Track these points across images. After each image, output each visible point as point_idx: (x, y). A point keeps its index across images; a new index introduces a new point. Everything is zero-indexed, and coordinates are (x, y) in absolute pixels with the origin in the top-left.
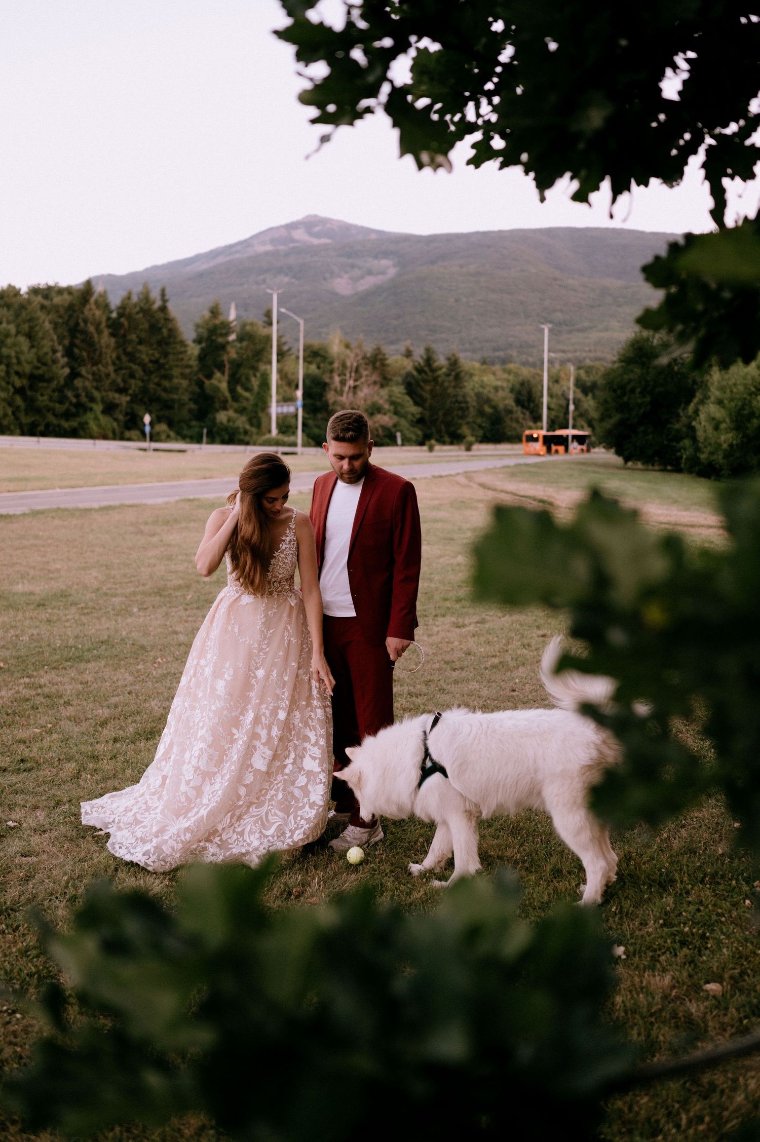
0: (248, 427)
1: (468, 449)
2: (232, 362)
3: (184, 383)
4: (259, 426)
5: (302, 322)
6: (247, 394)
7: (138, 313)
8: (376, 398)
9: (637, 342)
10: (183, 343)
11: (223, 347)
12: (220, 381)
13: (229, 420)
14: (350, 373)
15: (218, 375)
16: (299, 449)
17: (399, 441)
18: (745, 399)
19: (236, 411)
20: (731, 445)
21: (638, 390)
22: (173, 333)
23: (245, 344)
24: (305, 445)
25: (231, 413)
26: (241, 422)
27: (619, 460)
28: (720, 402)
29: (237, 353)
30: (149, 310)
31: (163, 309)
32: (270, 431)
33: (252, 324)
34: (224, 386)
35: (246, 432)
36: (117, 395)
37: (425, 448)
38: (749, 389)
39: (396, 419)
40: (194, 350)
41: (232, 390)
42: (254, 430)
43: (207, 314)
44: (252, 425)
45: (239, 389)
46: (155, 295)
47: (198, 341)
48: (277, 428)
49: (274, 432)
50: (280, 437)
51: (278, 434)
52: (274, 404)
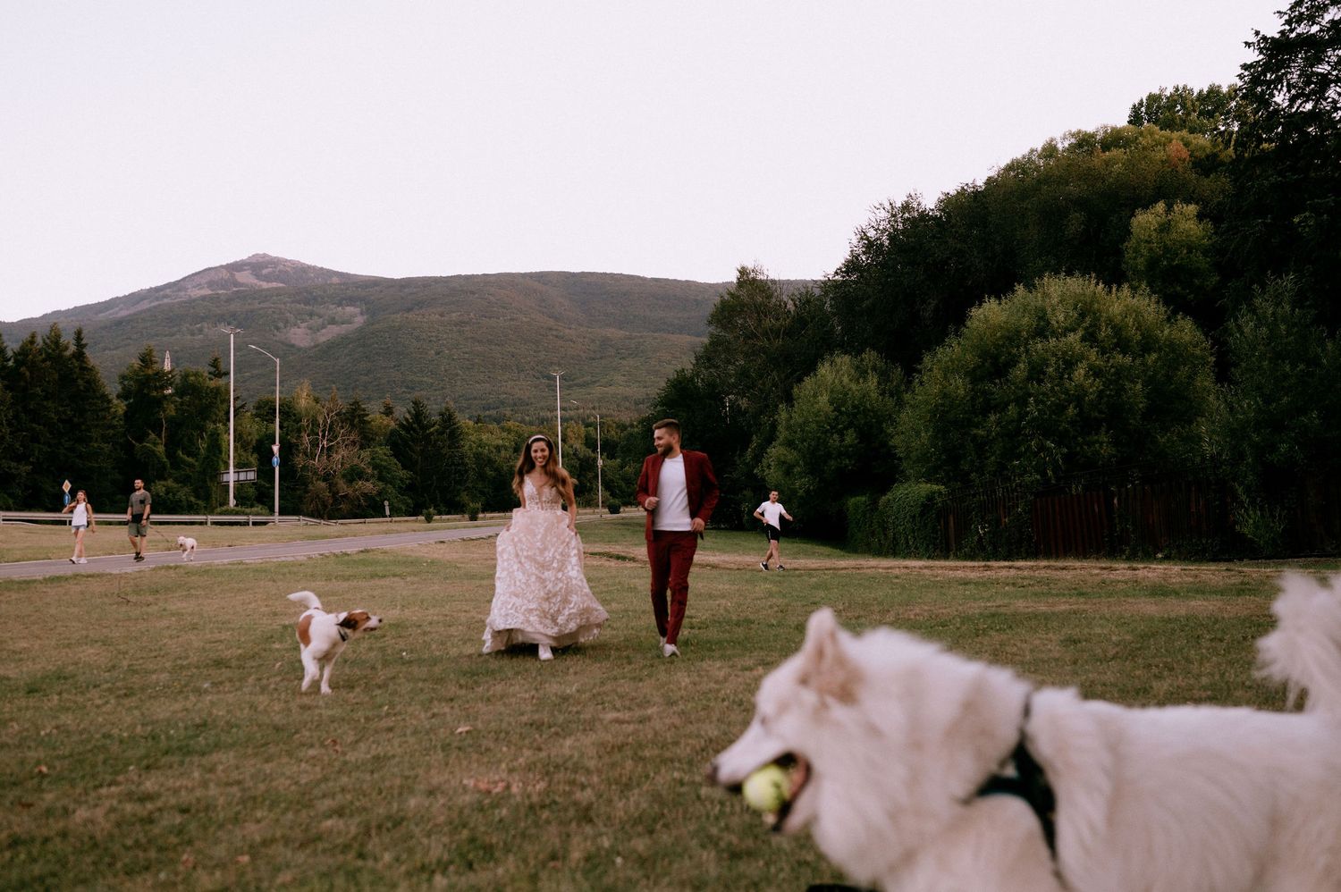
0: (193, 499)
2: (170, 420)
3: (107, 447)
4: (207, 498)
5: (278, 361)
6: (190, 460)
7: (44, 361)
8: (356, 461)
9: (680, 383)
10: (105, 398)
11: (159, 402)
12: (155, 444)
13: (167, 493)
14: (324, 431)
15: (153, 436)
16: (276, 517)
17: (388, 513)
18: (819, 438)
19: (176, 480)
20: (807, 492)
22: (92, 385)
23: (187, 398)
24: (280, 514)
25: (170, 483)
26: (184, 493)
28: (790, 444)
29: (178, 410)
30: (60, 356)
31: (79, 355)
32: (225, 502)
33: (196, 375)
34: (161, 449)
36: (13, 464)
37: (422, 517)
38: (823, 427)
39: (381, 484)
40: (120, 407)
41: (171, 454)
42: (201, 501)
43: (136, 363)
44: (197, 497)
45: (180, 453)
46: (68, 339)
47: (124, 396)
48: (235, 497)
49: (232, 502)
50: (239, 508)
51: (237, 505)
52: (232, 469)
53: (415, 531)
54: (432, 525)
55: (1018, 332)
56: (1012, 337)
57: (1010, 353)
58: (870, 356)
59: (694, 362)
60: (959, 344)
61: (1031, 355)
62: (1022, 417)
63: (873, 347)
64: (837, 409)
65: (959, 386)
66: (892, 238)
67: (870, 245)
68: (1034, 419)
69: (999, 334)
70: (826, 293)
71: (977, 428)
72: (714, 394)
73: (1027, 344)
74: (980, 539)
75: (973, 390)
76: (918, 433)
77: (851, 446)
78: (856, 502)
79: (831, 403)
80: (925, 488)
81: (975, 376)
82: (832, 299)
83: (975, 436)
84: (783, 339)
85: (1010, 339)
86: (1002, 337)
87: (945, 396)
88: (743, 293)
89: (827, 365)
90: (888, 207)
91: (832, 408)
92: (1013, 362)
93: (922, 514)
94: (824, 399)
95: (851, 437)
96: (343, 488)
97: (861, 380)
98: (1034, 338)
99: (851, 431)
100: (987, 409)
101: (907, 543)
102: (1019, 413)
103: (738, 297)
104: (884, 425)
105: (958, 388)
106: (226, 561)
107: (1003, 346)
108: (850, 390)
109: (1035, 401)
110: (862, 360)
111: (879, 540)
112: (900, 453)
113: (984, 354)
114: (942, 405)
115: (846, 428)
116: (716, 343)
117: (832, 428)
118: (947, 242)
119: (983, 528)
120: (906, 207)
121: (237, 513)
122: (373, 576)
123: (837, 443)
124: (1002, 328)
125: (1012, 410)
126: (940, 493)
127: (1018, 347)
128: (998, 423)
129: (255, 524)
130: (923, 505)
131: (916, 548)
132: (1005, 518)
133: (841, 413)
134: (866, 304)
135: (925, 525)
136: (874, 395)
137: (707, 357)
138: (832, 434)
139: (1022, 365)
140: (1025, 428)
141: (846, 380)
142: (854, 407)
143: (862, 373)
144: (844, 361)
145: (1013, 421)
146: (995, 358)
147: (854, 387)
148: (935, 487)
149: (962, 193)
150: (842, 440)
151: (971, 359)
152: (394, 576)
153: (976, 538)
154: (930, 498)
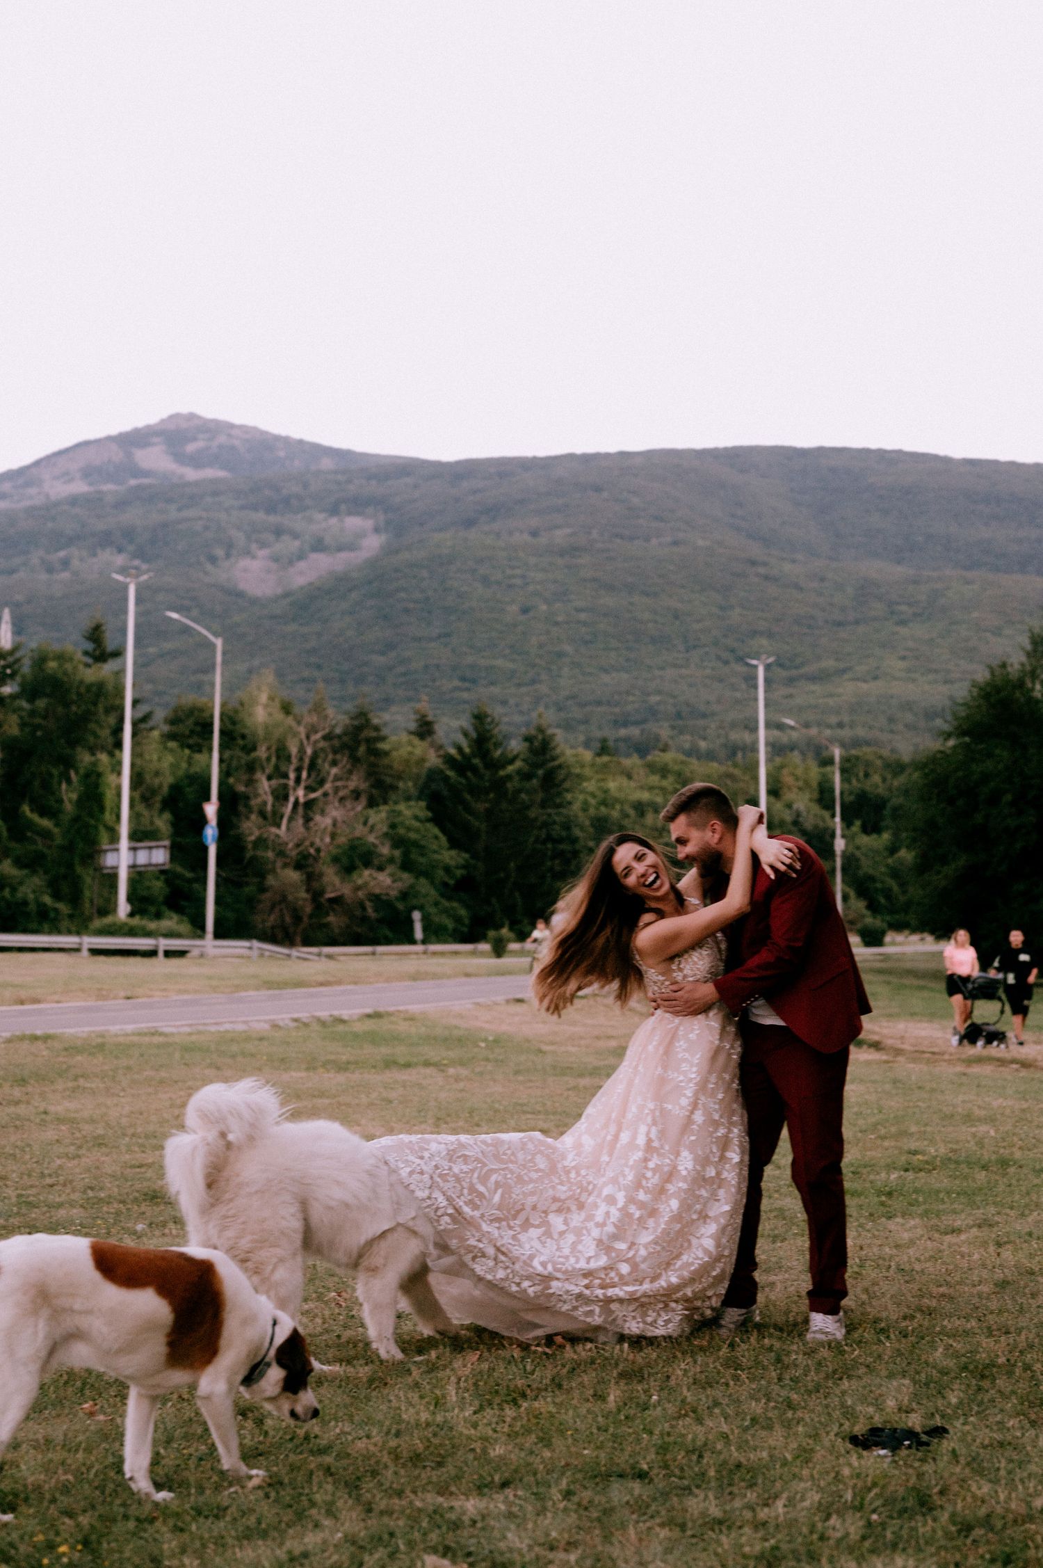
0: (47, 900)
4: (75, 899)
5: (219, 642)
6: (46, 823)
8: (360, 830)
14: (299, 770)
16: (208, 942)
17: (419, 934)
19: (18, 863)
21: (1008, 797)
23: (41, 703)
24: (218, 935)
26: (32, 888)
29: (23, 725)
32: (112, 909)
33: (61, 657)
37: (485, 947)
39: (407, 878)
41: (9, 812)
42: (63, 908)
44: (57, 896)
45: (26, 809)
48: (130, 899)
49: (123, 908)
50: (136, 921)
51: (132, 915)
52: (124, 843)
53: (467, 975)
54: (506, 961)
96: (334, 883)
106: (130, 1028)
121: (132, 932)
122: (390, 1064)
129: (168, 954)
152: (427, 1064)
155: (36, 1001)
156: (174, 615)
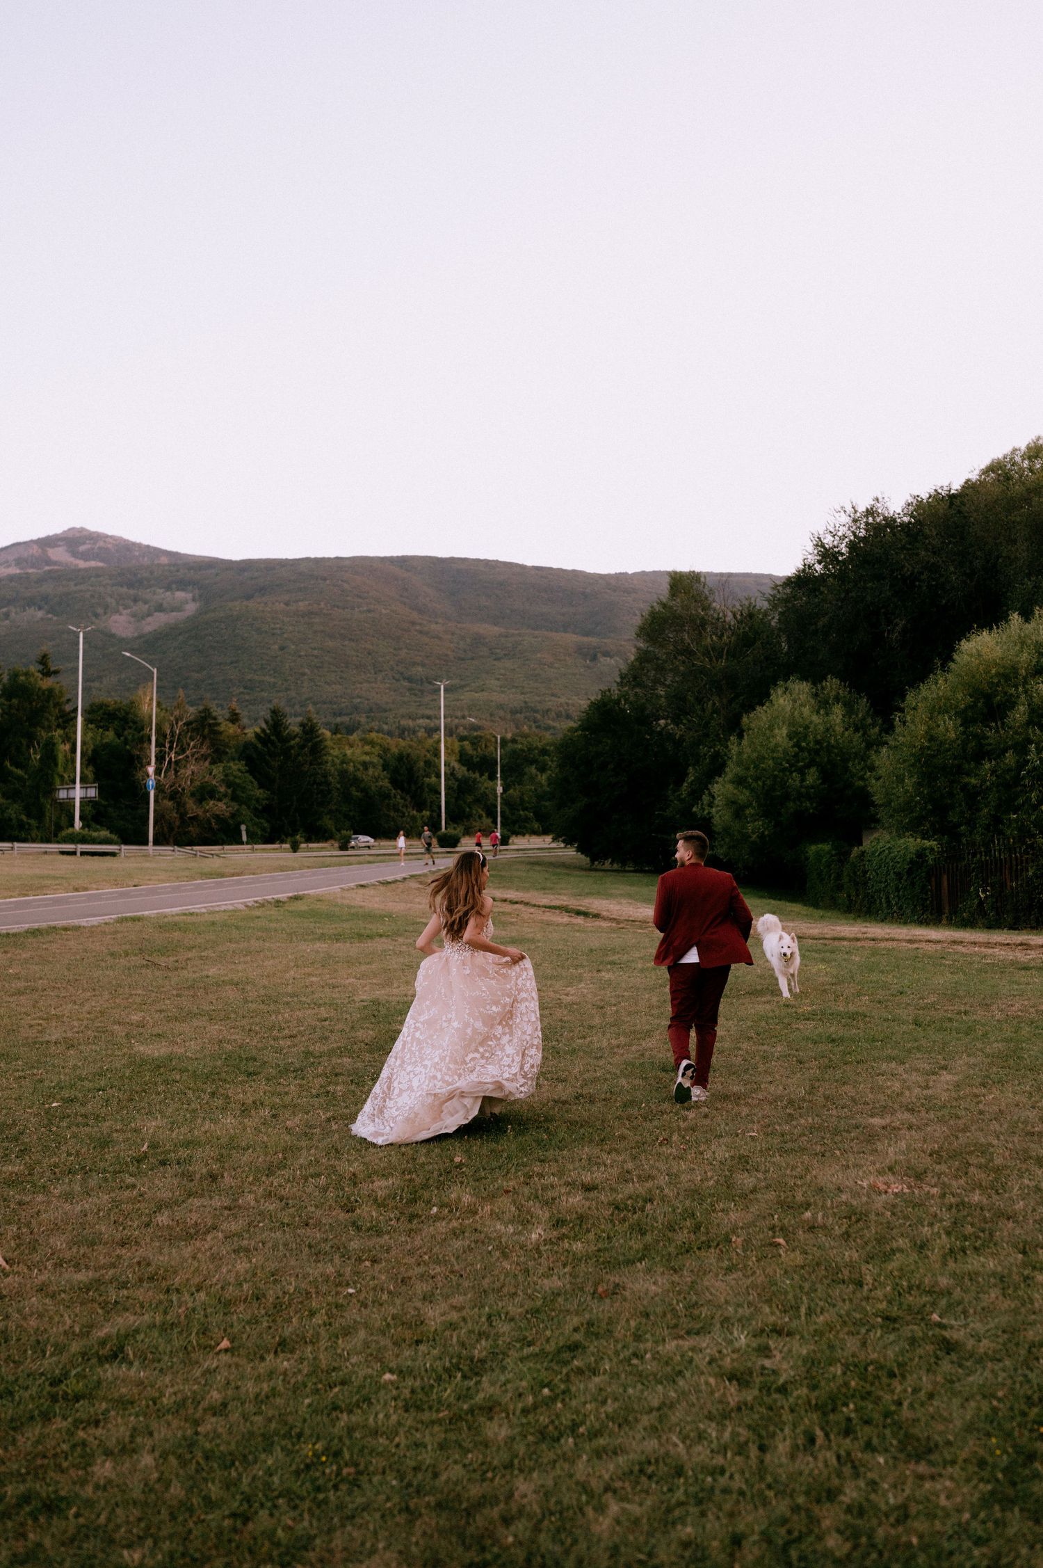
0: (24, 818)
1: (344, 847)
4: (40, 816)
5: (155, 671)
6: (19, 772)
8: (207, 777)
9: (605, 704)
14: (171, 742)
17: (244, 838)
18: (776, 776)
20: (762, 836)
21: (611, 766)
23: (15, 701)
24: (156, 843)
26: (14, 811)
27: (584, 859)
28: (740, 781)
32: (72, 826)
33: (27, 674)
35: (21, 826)
37: (287, 846)
38: (780, 764)
39: (235, 805)
42: (33, 822)
44: (29, 816)
45: (7, 764)
48: (81, 818)
49: (78, 824)
50: (86, 834)
51: (83, 828)
52: (78, 785)
54: (299, 854)
55: (1015, 669)
56: (1009, 675)
57: (1006, 693)
58: (832, 685)
59: (618, 680)
60: (946, 680)
61: (1031, 697)
62: (1022, 764)
63: (837, 675)
64: (797, 745)
65: (949, 728)
66: (852, 546)
67: (827, 555)
68: (1035, 768)
69: (993, 671)
70: (775, 607)
71: (968, 775)
72: (644, 718)
73: (1025, 683)
74: (981, 903)
75: (964, 733)
76: (900, 780)
77: (812, 787)
78: (818, 850)
79: (790, 736)
80: (912, 843)
81: (966, 718)
82: (781, 614)
83: (966, 784)
84: (727, 659)
85: (1006, 677)
86: (997, 674)
87: (932, 739)
88: (676, 604)
89: (780, 691)
90: (849, 509)
91: (791, 743)
92: (1011, 704)
93: (910, 872)
94: (782, 733)
95: (812, 777)
96: (192, 807)
97: (822, 712)
98: (1033, 676)
99: (813, 770)
100: (980, 755)
101: (888, 902)
102: (1018, 762)
103: (671, 608)
104: (850, 764)
105: (947, 730)
107: (998, 684)
108: (811, 722)
109: (1037, 748)
110: (823, 688)
111: (849, 896)
112: (878, 798)
113: (976, 693)
114: (929, 748)
115: (808, 766)
116: (644, 657)
117: (791, 766)
118: (917, 554)
119: (984, 891)
120: (870, 512)
121: (84, 840)
123: (798, 783)
124: (996, 664)
125: (1010, 758)
126: (932, 849)
127: (1016, 686)
128: (993, 772)
130: (911, 862)
131: (900, 908)
132: (1012, 881)
133: (802, 749)
134: (822, 622)
135: (913, 884)
136: (839, 729)
137: (633, 677)
138: (791, 773)
139: (1022, 708)
140: (1023, 778)
141: (806, 711)
142: (817, 742)
143: (823, 705)
144: (802, 688)
145: (1009, 770)
146: (988, 697)
147: (815, 718)
148: (927, 843)
149: (936, 497)
150: (803, 780)
151: (962, 699)
153: (976, 901)
154: (921, 854)
155: (86, 889)
156: (128, 654)
